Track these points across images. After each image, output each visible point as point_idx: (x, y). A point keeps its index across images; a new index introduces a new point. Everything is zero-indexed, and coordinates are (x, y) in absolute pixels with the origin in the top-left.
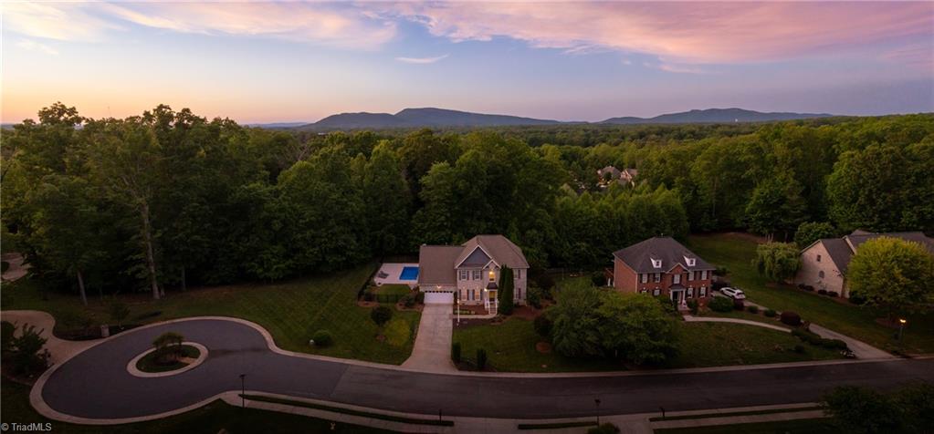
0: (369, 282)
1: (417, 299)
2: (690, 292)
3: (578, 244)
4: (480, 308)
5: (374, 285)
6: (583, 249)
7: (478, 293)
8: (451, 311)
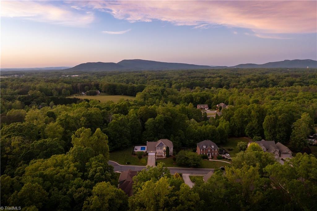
0: (133, 151)
1: (147, 154)
2: (213, 154)
3: (191, 140)
4: (162, 156)
5: (135, 152)
6: (192, 142)
7: (161, 153)
8: (155, 157)
